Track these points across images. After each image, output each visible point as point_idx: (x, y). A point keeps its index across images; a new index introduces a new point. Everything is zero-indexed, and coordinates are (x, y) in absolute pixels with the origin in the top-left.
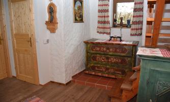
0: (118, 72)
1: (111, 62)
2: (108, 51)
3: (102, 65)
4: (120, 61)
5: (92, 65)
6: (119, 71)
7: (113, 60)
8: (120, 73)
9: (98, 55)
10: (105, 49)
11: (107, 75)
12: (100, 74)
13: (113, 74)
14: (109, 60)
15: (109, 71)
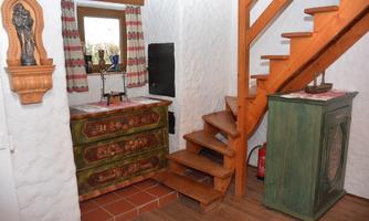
0: (146, 166)
1: (130, 149)
2: (125, 127)
3: (113, 166)
4: (145, 141)
5: (90, 173)
6: (147, 162)
7: (133, 143)
8: (150, 165)
9: (100, 144)
10: (118, 125)
11: (127, 183)
12: (113, 187)
13: (138, 173)
14: (126, 147)
15: (130, 170)
